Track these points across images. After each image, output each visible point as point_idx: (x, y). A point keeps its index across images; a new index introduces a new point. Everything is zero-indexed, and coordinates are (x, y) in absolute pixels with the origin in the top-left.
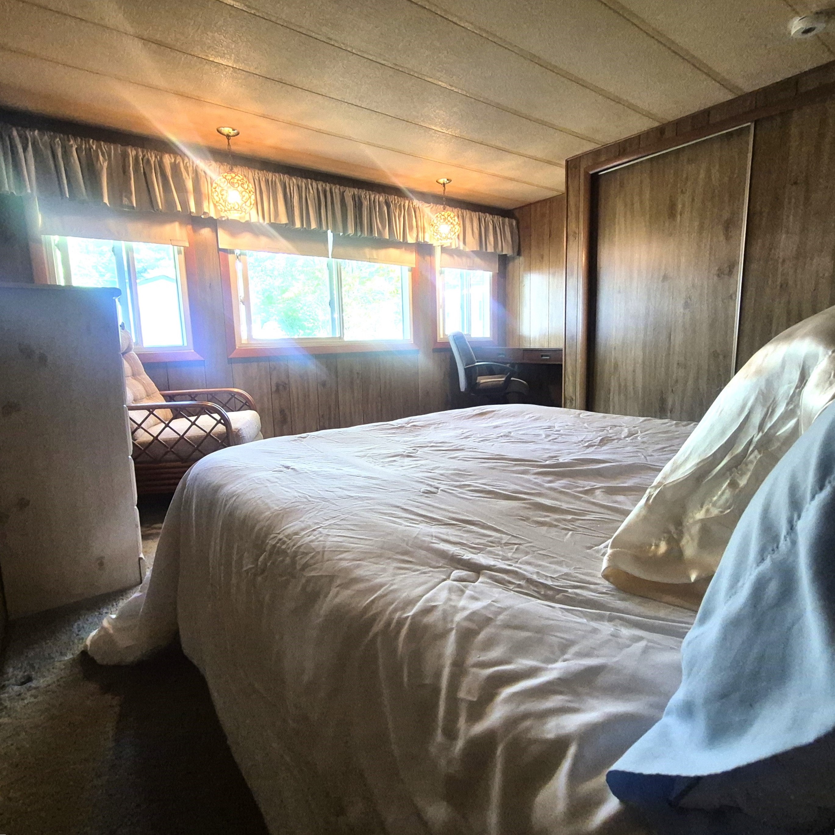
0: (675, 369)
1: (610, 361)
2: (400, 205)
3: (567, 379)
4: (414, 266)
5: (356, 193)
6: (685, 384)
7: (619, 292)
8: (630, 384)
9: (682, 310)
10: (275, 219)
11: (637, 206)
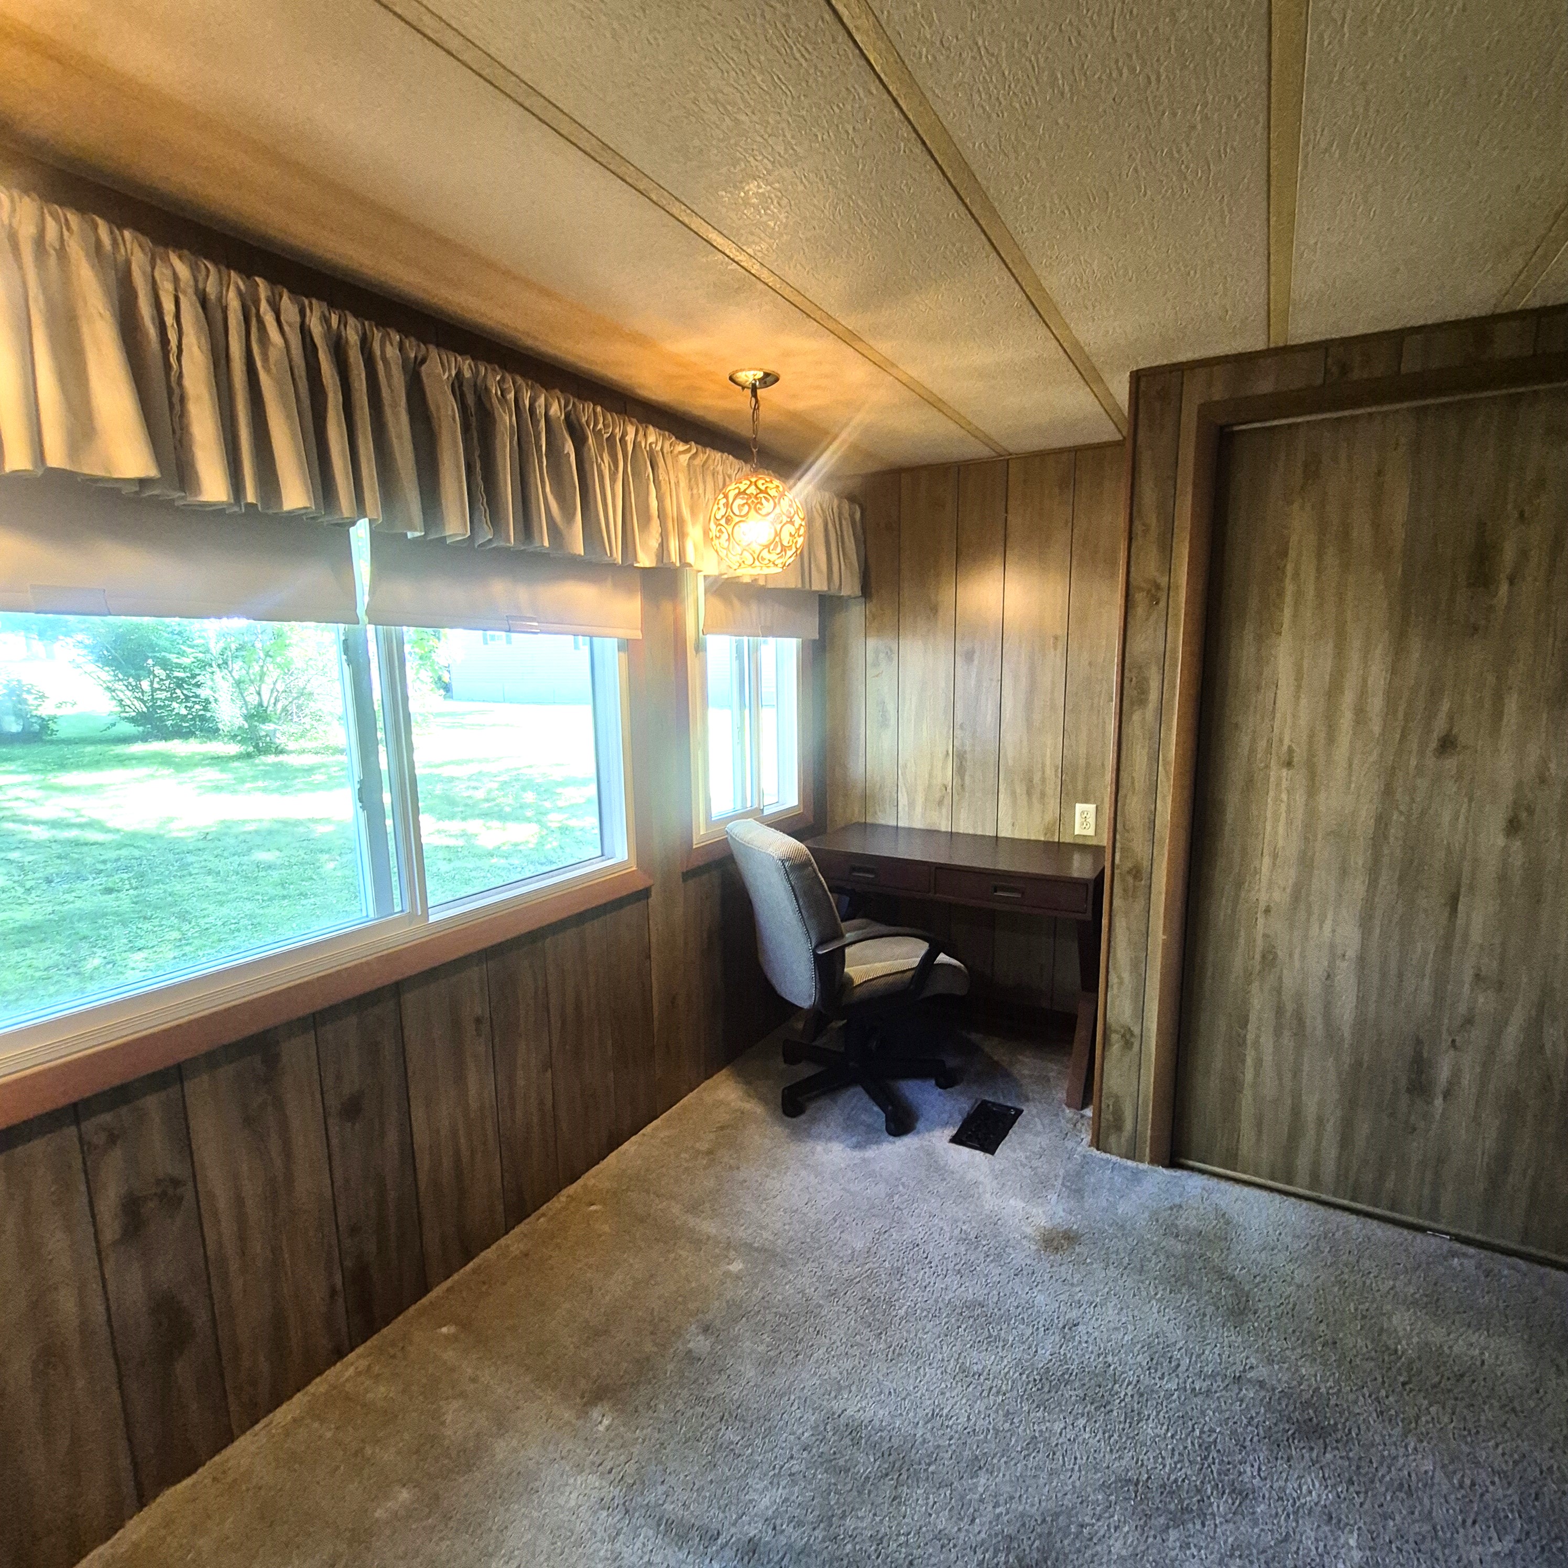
0: (1466, 989)
1: (1251, 941)
2: (611, 438)
3: (1113, 979)
4: (636, 635)
5: (467, 374)
6: (1497, 1033)
7: (1289, 764)
8: (1313, 1011)
9: (1501, 841)
11: (1362, 534)
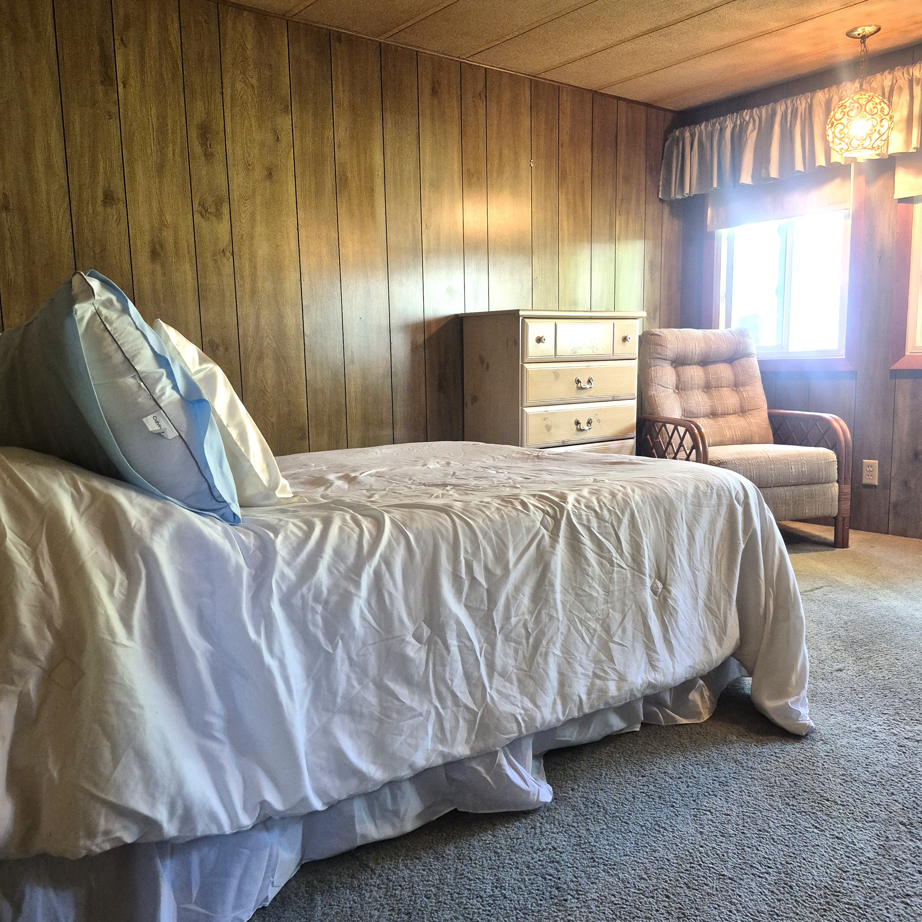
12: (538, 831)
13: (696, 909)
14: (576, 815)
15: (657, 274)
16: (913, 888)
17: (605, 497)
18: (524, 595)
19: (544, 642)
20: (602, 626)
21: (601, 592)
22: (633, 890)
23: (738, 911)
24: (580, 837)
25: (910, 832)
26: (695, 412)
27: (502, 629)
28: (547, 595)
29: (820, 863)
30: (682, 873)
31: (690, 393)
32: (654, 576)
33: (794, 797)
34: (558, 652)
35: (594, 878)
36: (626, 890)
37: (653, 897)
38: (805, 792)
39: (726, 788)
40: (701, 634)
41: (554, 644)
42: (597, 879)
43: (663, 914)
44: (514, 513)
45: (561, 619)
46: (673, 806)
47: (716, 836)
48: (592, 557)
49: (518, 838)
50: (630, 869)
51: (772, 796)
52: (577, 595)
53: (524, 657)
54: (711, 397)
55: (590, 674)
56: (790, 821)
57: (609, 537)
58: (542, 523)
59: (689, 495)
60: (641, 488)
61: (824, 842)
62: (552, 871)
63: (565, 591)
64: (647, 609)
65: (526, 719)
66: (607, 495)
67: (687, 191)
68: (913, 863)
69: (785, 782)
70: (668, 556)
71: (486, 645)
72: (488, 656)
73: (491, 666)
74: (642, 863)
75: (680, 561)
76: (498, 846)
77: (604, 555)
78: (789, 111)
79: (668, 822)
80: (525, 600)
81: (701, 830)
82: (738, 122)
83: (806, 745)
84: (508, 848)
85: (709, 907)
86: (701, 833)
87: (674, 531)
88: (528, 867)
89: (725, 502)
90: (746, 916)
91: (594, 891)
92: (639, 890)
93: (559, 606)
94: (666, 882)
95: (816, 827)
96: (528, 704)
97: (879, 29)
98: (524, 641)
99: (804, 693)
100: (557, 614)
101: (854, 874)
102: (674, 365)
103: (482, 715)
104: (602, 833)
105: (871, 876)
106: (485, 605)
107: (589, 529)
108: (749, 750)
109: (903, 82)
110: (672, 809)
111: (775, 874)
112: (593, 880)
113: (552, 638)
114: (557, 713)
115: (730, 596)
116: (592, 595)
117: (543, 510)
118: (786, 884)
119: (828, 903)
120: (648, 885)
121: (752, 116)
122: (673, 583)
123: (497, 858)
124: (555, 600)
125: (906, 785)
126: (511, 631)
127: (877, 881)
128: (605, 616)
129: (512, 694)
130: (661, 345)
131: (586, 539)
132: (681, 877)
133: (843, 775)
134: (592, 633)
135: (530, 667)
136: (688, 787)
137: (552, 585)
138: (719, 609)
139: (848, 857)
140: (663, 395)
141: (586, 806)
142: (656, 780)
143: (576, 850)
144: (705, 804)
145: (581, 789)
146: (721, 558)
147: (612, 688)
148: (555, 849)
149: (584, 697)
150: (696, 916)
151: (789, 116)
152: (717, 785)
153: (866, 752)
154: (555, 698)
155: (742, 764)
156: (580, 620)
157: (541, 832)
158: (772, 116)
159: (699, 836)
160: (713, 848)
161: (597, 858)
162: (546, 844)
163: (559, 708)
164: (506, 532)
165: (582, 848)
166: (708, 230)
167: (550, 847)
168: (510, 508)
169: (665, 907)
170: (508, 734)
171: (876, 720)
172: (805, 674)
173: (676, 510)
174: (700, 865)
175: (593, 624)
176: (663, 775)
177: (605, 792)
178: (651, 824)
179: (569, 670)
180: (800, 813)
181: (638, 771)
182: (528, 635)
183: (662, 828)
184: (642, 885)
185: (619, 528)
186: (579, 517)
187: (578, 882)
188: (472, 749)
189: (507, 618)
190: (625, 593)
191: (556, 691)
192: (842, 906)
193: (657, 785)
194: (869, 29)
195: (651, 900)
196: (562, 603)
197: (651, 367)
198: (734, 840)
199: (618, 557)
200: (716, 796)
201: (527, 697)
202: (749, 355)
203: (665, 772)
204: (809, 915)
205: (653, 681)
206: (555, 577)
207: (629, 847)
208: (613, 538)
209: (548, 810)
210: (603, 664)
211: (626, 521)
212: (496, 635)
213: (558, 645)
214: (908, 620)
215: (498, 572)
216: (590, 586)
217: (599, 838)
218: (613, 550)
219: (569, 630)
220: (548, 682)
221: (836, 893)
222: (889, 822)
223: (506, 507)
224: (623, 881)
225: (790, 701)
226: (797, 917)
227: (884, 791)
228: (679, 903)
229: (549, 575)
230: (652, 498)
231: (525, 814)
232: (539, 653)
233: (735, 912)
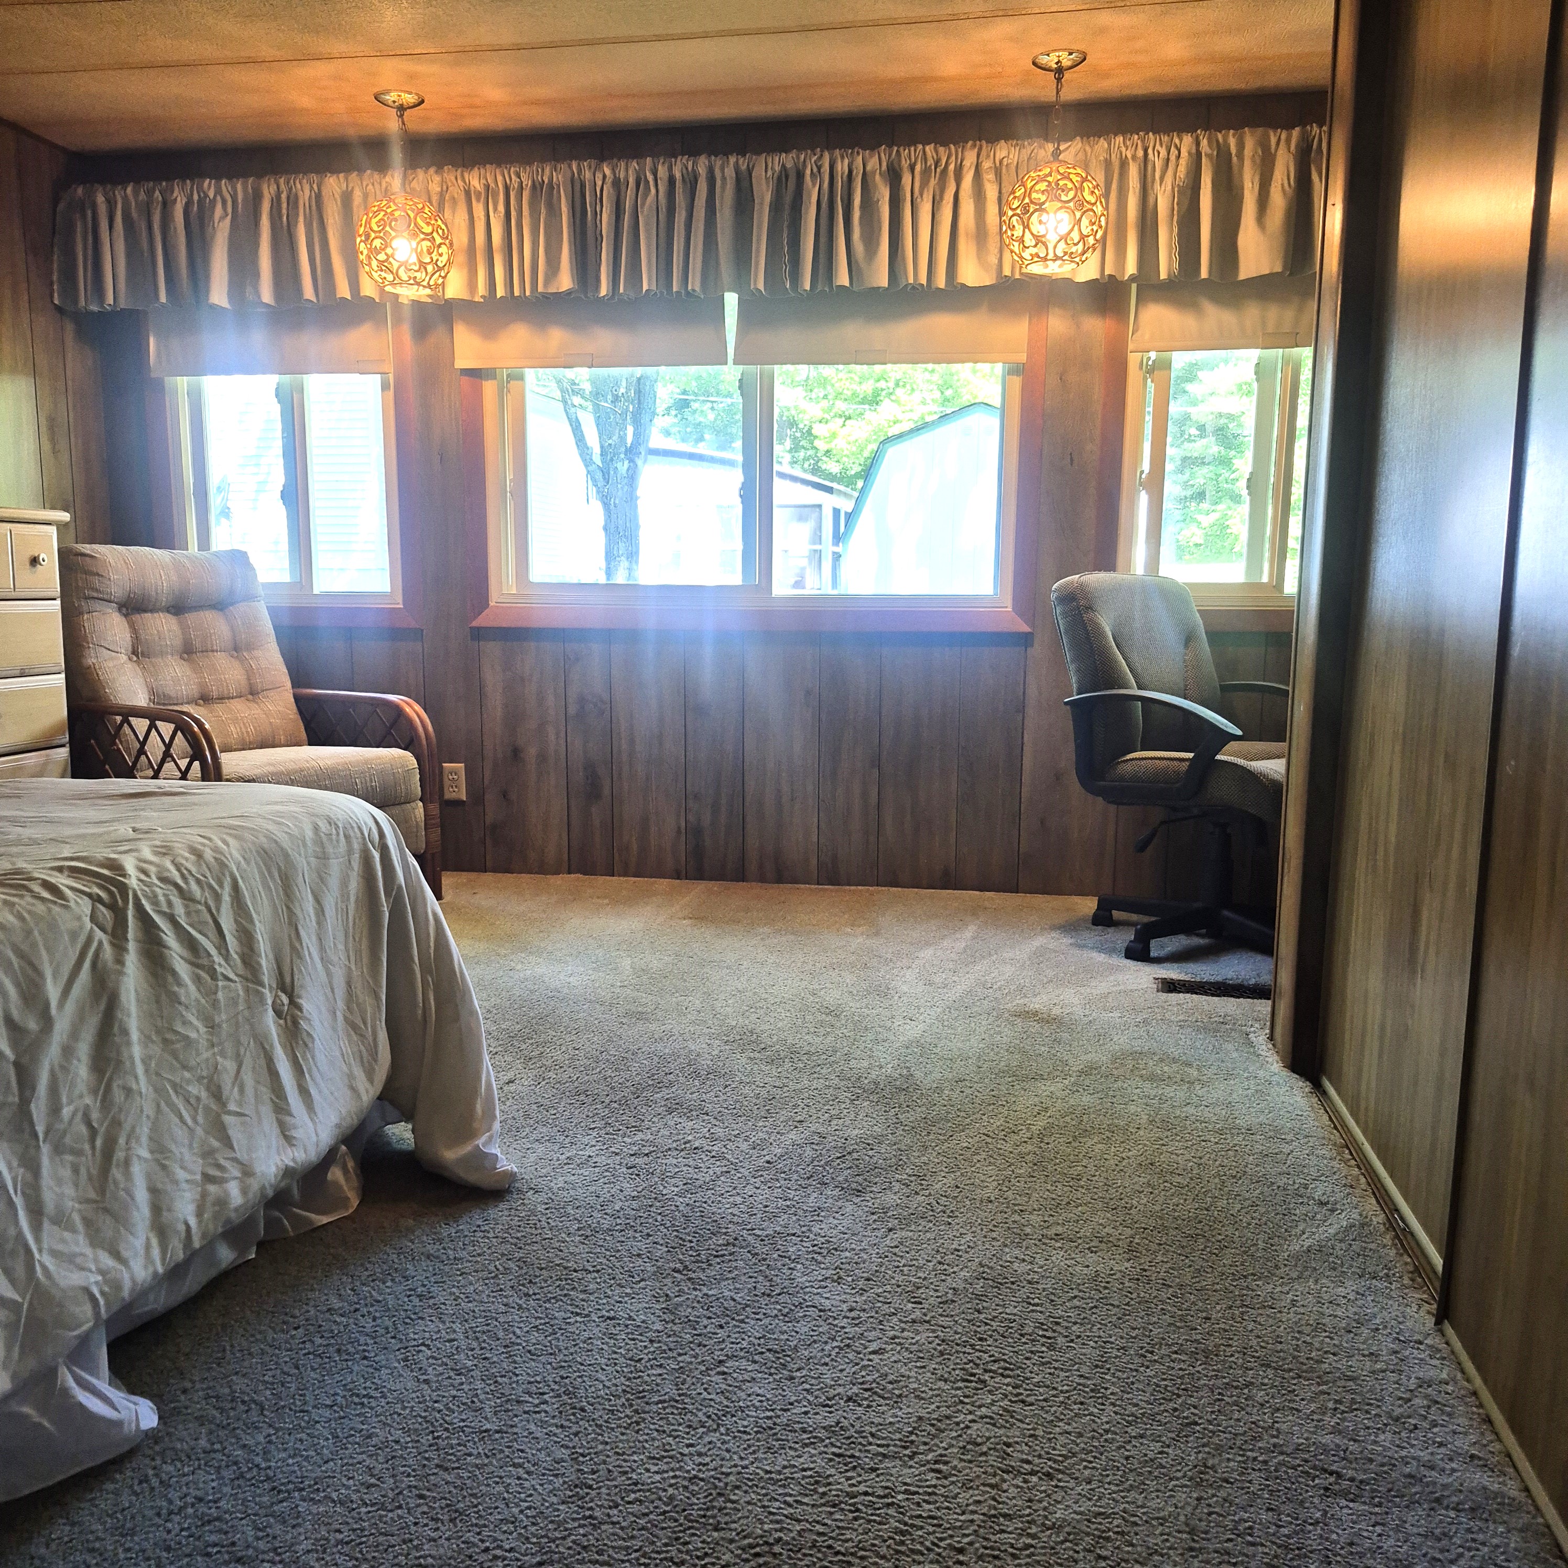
4: (1023, 358)
5: (789, 165)
10: (547, 282)
12: (155, 1482)
13: (471, 1495)
14: (211, 1432)
15: (63, 444)
16: (722, 1350)
17: (187, 859)
18: (79, 1060)
19: (122, 1141)
20: (208, 1089)
21: (203, 1030)
22: (363, 1510)
23: (528, 1473)
24: (236, 1463)
25: (689, 1279)
26: (173, 694)
27: (47, 1133)
28: (119, 1053)
29: (603, 1361)
30: (426, 1451)
31: (159, 661)
32: (275, 986)
33: (531, 1282)
34: (144, 1153)
35: (293, 1518)
36: (354, 1514)
37: (400, 1507)
38: (541, 1269)
39: (431, 1302)
40: (345, 1069)
41: (138, 1140)
42: (297, 1518)
43: (426, 1525)
44: (40, 908)
45: (144, 1090)
46: (365, 1358)
47: (450, 1378)
48: (182, 968)
49: (123, 1510)
50: (344, 1480)
51: (501, 1290)
52: (165, 1041)
53: (90, 1178)
54: (197, 669)
55: (198, 1177)
56: (541, 1318)
57: (205, 931)
58: (93, 918)
59: (309, 843)
60: (236, 837)
61: (596, 1330)
62: (213, 1538)
63: (146, 1040)
64: (272, 1046)
65: (106, 1289)
66: (187, 855)
67: (110, 300)
68: (710, 1318)
69: (511, 1264)
70: (293, 948)
71: (22, 1170)
72: (28, 1192)
73: (36, 1211)
74: (360, 1463)
75: (310, 954)
76: (91, 1537)
77: (200, 961)
78: (284, 196)
79: (368, 1384)
80: (82, 1070)
81: (425, 1377)
82: (196, 197)
83: (514, 1201)
84: (113, 1535)
85: (488, 1485)
86: (426, 1382)
87: (297, 904)
88: (168, 1549)
89: (356, 846)
90: (544, 1475)
91: (302, 1538)
92: (373, 1505)
93: (140, 1069)
94: (409, 1475)
95: (577, 1314)
96: (107, 1261)
97: (423, 102)
98: (87, 1147)
99: (497, 1126)
100: (138, 1083)
101: (650, 1360)
102: (124, 610)
103: (31, 1304)
104: (270, 1442)
105: (670, 1354)
106: (13, 1094)
107: (172, 919)
108: (441, 1233)
109: (457, 191)
110: (365, 1362)
111: (554, 1400)
112: (293, 1519)
113: (133, 1128)
114: (153, 1263)
115: (377, 997)
116: (188, 1037)
117: (90, 895)
118: (575, 1408)
119: (636, 1411)
120: (383, 1493)
121: (218, 191)
122: (303, 993)
123: (99, 1559)
124: (131, 1058)
125: (659, 1218)
126: (65, 1132)
127: (680, 1359)
128: (212, 1069)
129: (77, 1250)
130: (98, 575)
131: (170, 939)
132: (426, 1459)
133: (579, 1229)
134: (192, 1103)
135: (102, 1191)
136: (374, 1320)
137: (125, 1032)
138: (365, 1023)
139: (633, 1339)
140: (111, 664)
141: (222, 1410)
142: (320, 1326)
143: (239, 1486)
144: (412, 1335)
145: (198, 1386)
146: (361, 939)
147: (235, 1195)
148: (200, 1500)
149: (193, 1222)
150: (476, 1506)
151: (284, 205)
152: (416, 1301)
153: (592, 1189)
154: (148, 1239)
155: (437, 1257)
156: (175, 1086)
157: (161, 1482)
158: (254, 199)
159: (426, 1387)
160: (454, 1397)
161: (283, 1484)
162: (181, 1499)
163: (156, 1252)
164: (34, 945)
165: (250, 1480)
166: (153, 375)
167: (189, 1500)
168: (29, 899)
169: (424, 1513)
170: (80, 1326)
171: (586, 1140)
172: (493, 1099)
173: (296, 869)
174: (446, 1430)
175: (194, 1089)
176: (328, 1315)
177: (244, 1375)
178: (344, 1397)
179: (167, 1180)
180: (549, 1301)
181: (284, 1323)
182: (93, 1132)
183: (364, 1396)
184: (376, 1495)
185: (218, 910)
186: (155, 902)
187: (268, 1535)
188: (14, 1377)
189: (55, 1110)
190: (237, 1023)
191: (147, 1223)
192: (654, 1408)
193: (326, 1335)
194: (409, 99)
195: (399, 1511)
196: (143, 1061)
197: (82, 613)
198: (476, 1373)
199: (223, 963)
200: (422, 1319)
201: (103, 1248)
202: (251, 597)
203: (329, 1310)
204: (622, 1438)
205: (291, 1164)
206: (129, 1016)
207: (327, 1446)
208: (212, 932)
209: (156, 1443)
210: (217, 1156)
211: (226, 898)
212: (38, 1147)
213: (144, 1140)
214: (566, 991)
215: (32, 1025)
216: (185, 1023)
217: (270, 1452)
218: (213, 951)
219: (158, 1106)
220: (135, 1213)
221: (640, 1395)
222: (659, 1273)
223: (22, 896)
224: (342, 1503)
225: (480, 1142)
226: (608, 1447)
227: (637, 1235)
228: (442, 1498)
229: (120, 1016)
230: (258, 852)
231: (117, 1463)
232: (114, 1162)
233: (526, 1476)
